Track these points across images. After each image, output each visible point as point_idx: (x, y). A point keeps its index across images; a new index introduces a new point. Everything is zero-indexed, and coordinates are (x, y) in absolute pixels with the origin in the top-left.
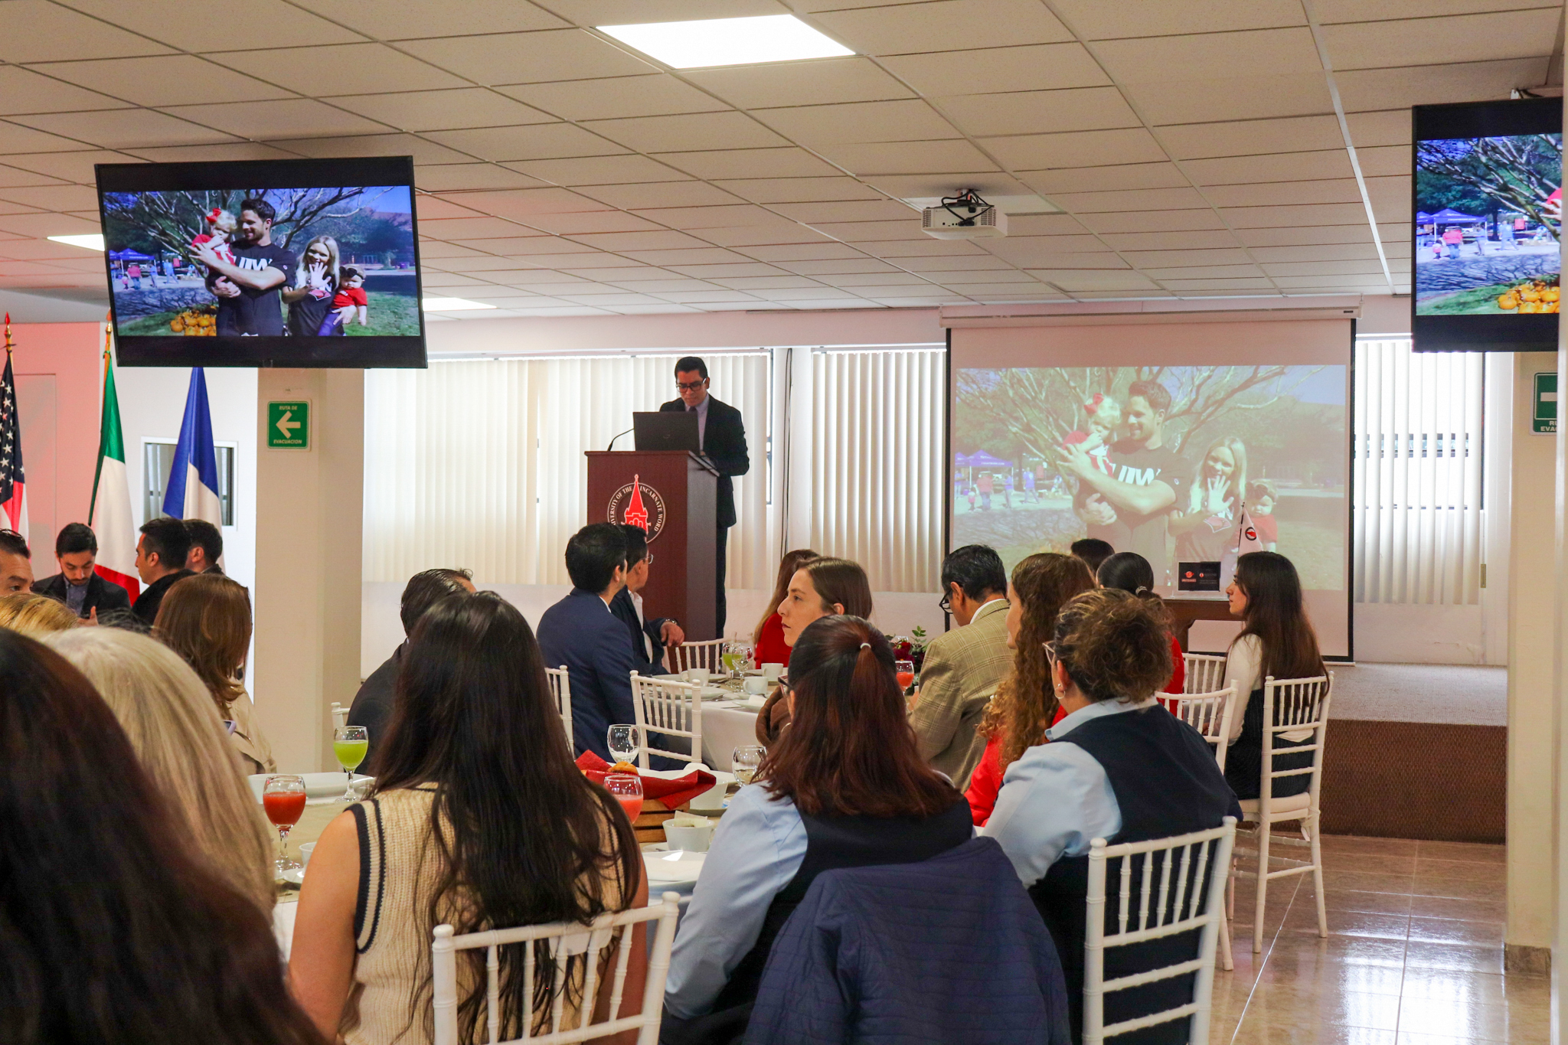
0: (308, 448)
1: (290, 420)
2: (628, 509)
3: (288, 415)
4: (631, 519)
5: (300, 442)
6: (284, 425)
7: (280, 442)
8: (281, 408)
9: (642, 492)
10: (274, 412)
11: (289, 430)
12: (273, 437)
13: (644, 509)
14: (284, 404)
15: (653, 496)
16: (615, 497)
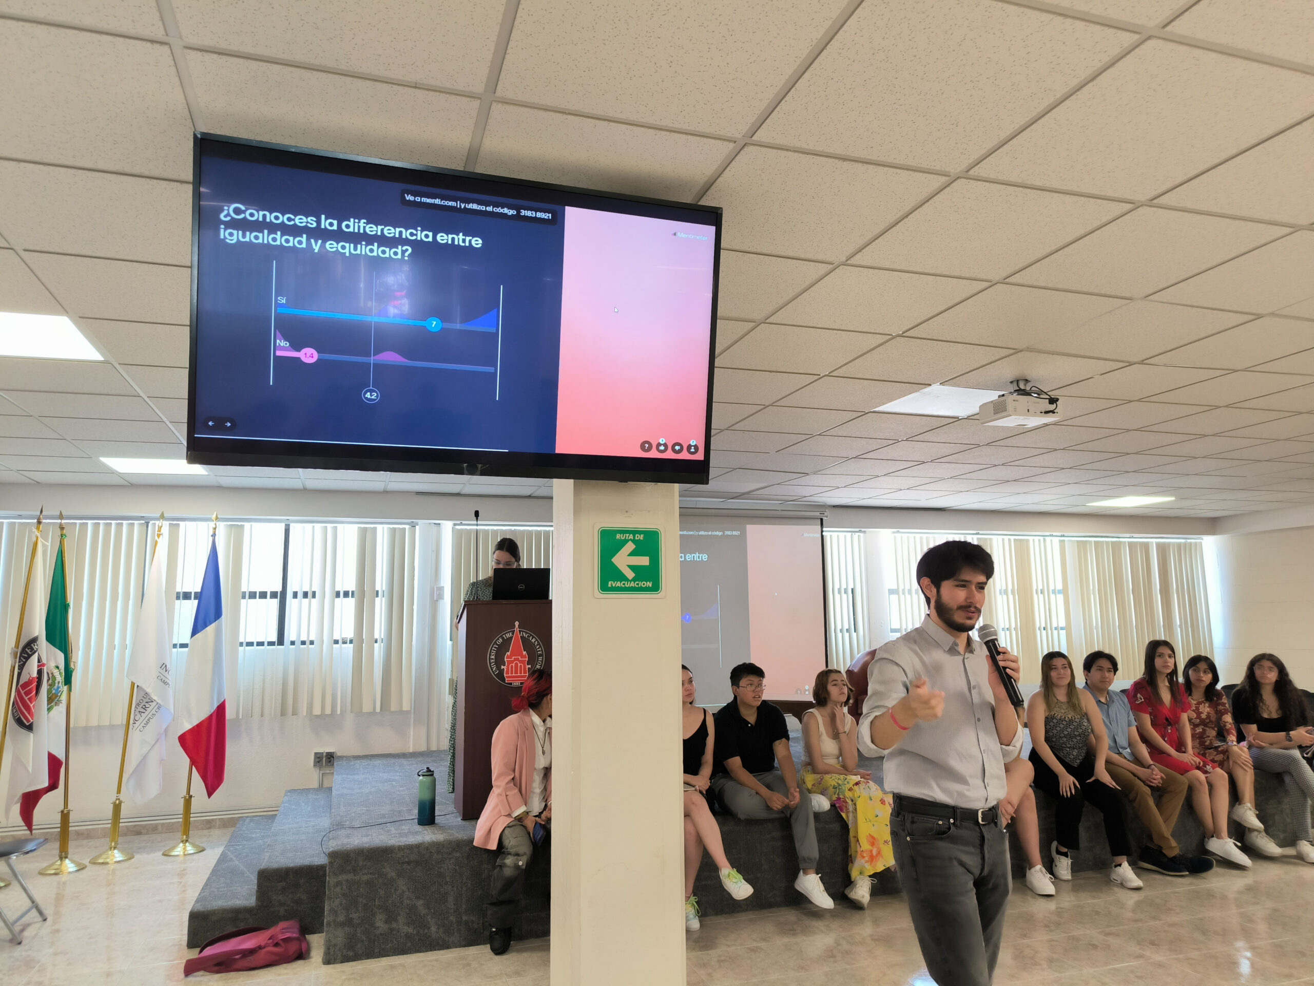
0: (662, 594)
1: (632, 554)
2: (508, 653)
3: (630, 547)
4: (512, 662)
5: (649, 584)
6: (623, 560)
7: (618, 584)
8: (618, 536)
9: (522, 637)
10: (611, 542)
11: (632, 568)
12: (609, 579)
13: (525, 653)
14: (623, 532)
15: (533, 641)
16: (495, 642)
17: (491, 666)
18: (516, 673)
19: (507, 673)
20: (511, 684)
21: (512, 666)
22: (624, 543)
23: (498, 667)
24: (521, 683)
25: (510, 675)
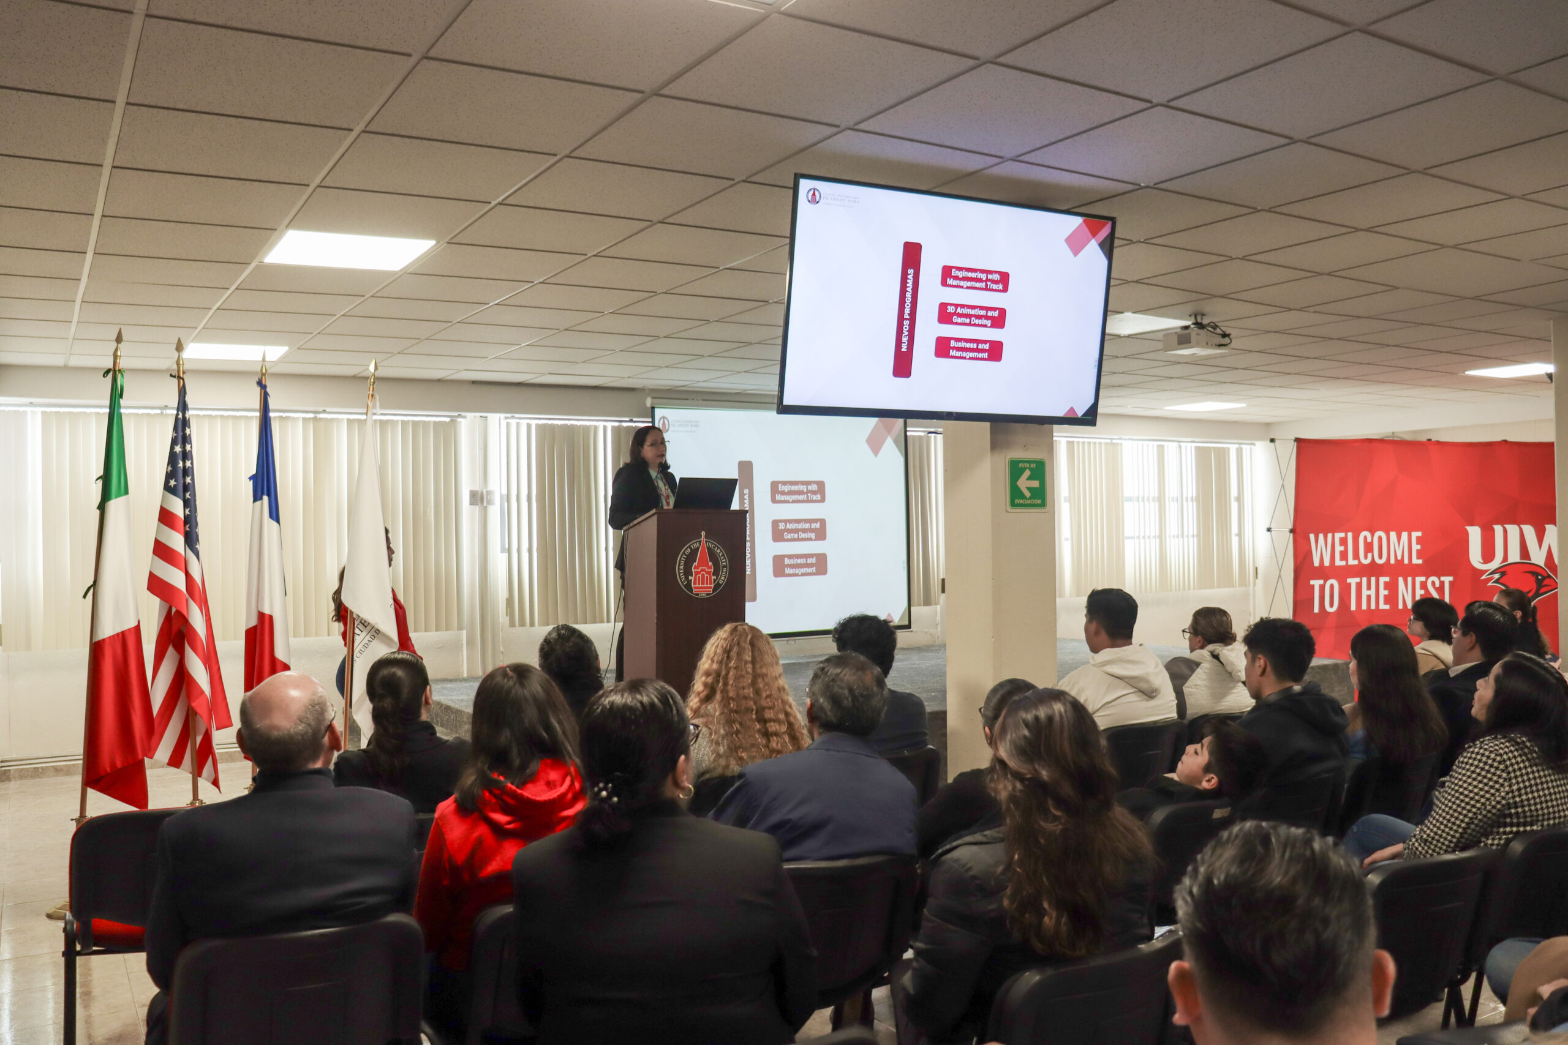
0: (1047, 509)
1: (1029, 478)
2: (696, 564)
3: (1027, 473)
4: (699, 573)
5: (1039, 502)
6: (1024, 483)
7: (1021, 501)
8: (1020, 465)
9: (709, 548)
10: (1016, 469)
11: (1029, 489)
12: (1016, 498)
13: (710, 563)
14: (1024, 462)
15: (718, 551)
16: (684, 552)
17: (680, 576)
18: (703, 584)
19: (695, 584)
20: (698, 595)
21: (699, 577)
22: (1024, 470)
23: (687, 578)
24: (708, 595)
25: (697, 586)
